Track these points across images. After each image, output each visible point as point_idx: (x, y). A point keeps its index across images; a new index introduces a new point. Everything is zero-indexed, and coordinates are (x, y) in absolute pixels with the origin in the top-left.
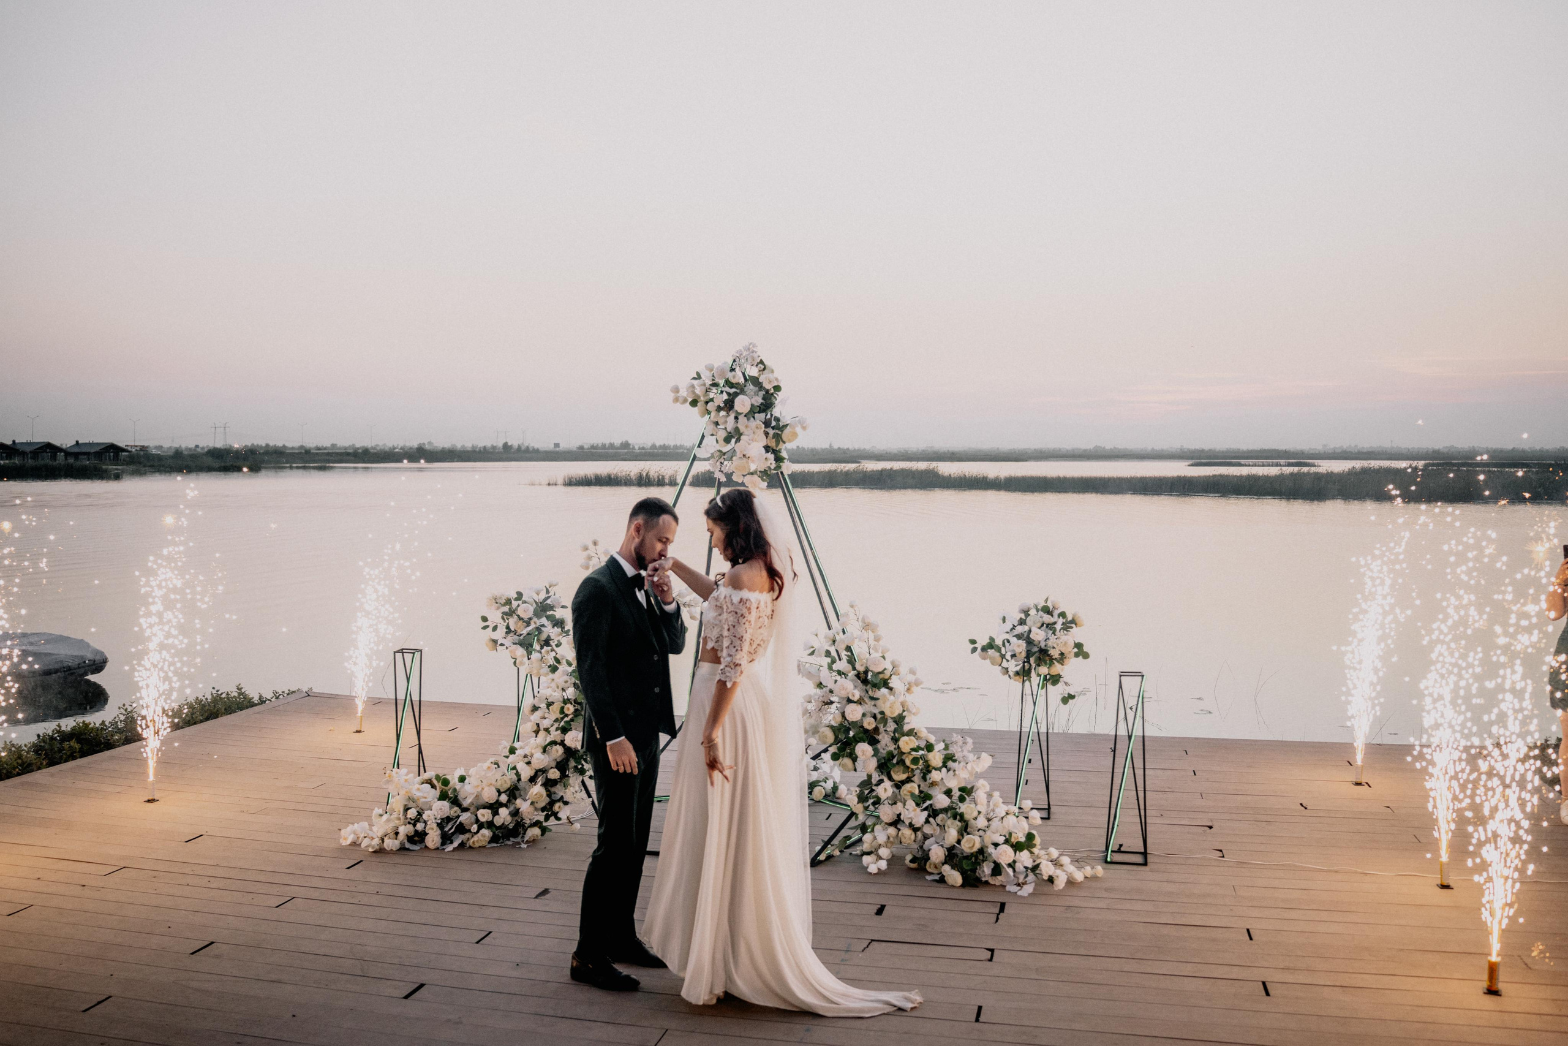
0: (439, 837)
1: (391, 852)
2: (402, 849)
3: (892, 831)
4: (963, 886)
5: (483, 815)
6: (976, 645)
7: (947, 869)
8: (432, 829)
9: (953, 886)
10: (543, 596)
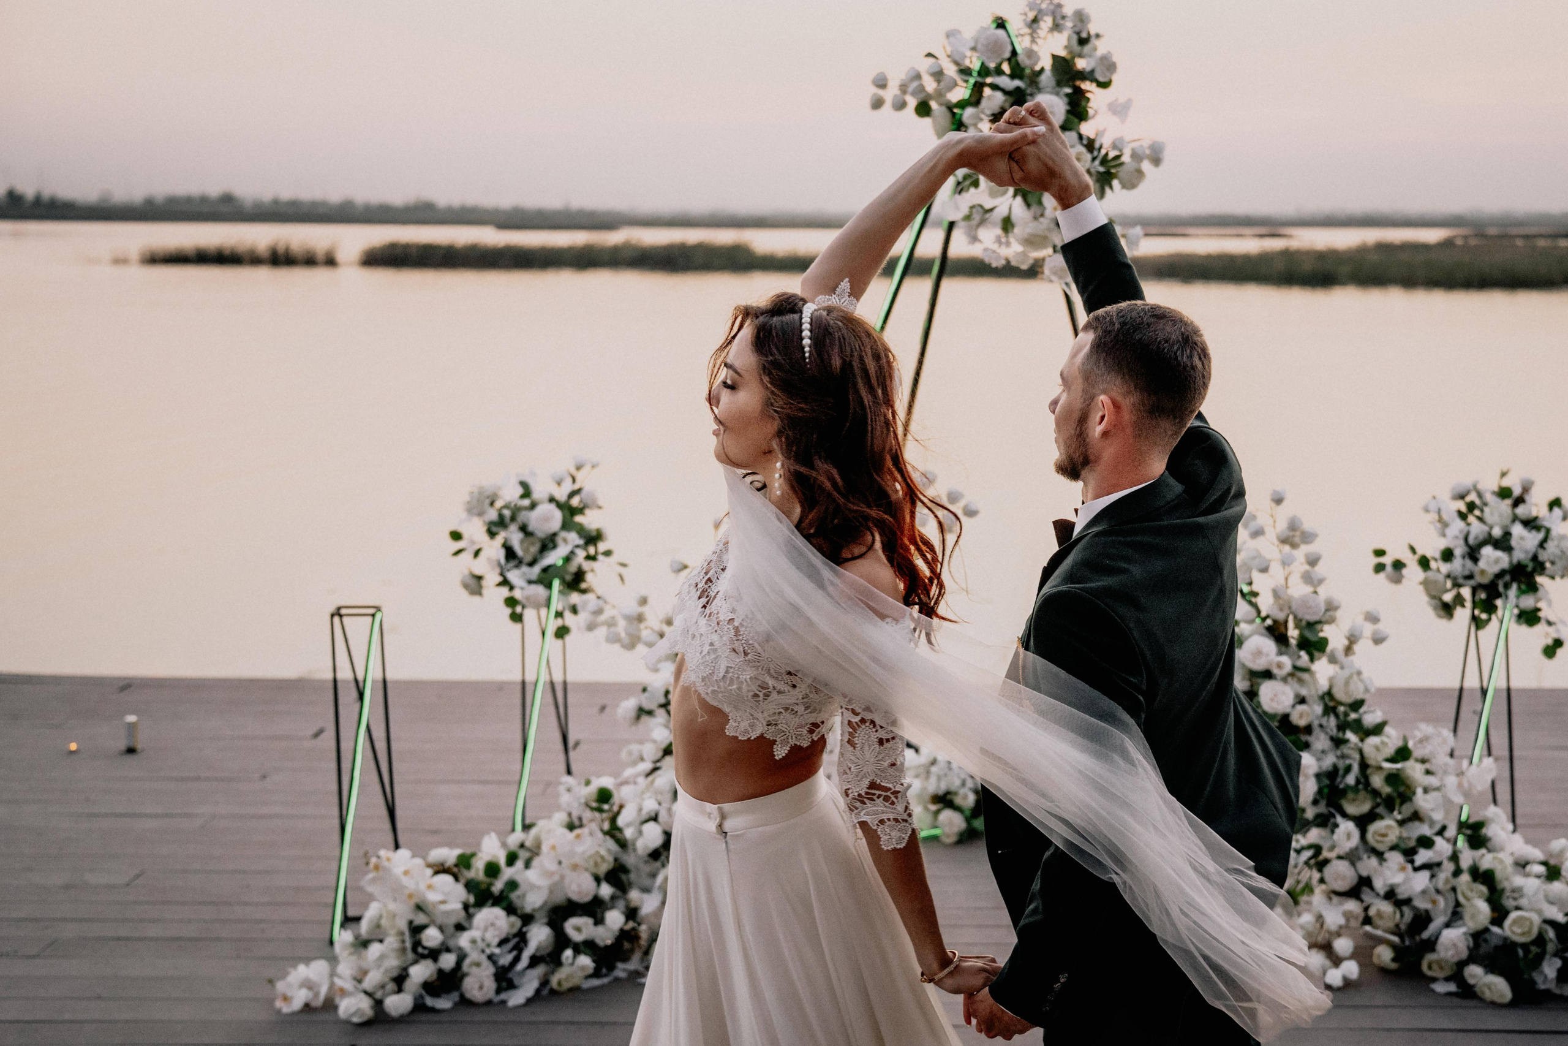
0: (492, 979)
1: (402, 1020)
2: (419, 1007)
3: (1352, 905)
4: (1513, 1004)
5: (578, 929)
6: (1382, 560)
7: (1475, 973)
8: (478, 965)
9: (1494, 1005)
10: (568, 487)
